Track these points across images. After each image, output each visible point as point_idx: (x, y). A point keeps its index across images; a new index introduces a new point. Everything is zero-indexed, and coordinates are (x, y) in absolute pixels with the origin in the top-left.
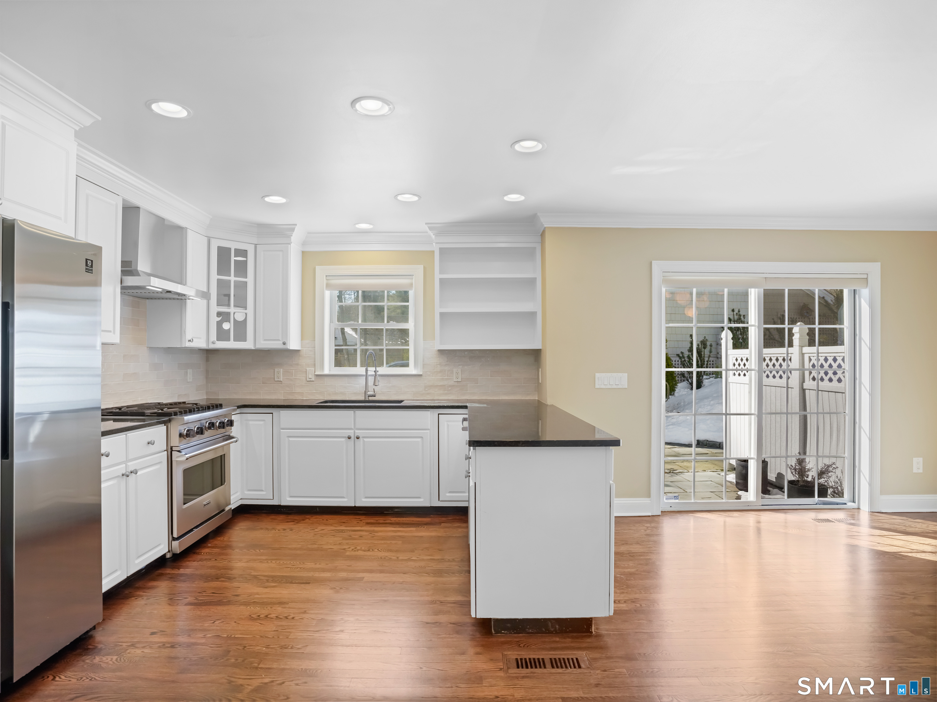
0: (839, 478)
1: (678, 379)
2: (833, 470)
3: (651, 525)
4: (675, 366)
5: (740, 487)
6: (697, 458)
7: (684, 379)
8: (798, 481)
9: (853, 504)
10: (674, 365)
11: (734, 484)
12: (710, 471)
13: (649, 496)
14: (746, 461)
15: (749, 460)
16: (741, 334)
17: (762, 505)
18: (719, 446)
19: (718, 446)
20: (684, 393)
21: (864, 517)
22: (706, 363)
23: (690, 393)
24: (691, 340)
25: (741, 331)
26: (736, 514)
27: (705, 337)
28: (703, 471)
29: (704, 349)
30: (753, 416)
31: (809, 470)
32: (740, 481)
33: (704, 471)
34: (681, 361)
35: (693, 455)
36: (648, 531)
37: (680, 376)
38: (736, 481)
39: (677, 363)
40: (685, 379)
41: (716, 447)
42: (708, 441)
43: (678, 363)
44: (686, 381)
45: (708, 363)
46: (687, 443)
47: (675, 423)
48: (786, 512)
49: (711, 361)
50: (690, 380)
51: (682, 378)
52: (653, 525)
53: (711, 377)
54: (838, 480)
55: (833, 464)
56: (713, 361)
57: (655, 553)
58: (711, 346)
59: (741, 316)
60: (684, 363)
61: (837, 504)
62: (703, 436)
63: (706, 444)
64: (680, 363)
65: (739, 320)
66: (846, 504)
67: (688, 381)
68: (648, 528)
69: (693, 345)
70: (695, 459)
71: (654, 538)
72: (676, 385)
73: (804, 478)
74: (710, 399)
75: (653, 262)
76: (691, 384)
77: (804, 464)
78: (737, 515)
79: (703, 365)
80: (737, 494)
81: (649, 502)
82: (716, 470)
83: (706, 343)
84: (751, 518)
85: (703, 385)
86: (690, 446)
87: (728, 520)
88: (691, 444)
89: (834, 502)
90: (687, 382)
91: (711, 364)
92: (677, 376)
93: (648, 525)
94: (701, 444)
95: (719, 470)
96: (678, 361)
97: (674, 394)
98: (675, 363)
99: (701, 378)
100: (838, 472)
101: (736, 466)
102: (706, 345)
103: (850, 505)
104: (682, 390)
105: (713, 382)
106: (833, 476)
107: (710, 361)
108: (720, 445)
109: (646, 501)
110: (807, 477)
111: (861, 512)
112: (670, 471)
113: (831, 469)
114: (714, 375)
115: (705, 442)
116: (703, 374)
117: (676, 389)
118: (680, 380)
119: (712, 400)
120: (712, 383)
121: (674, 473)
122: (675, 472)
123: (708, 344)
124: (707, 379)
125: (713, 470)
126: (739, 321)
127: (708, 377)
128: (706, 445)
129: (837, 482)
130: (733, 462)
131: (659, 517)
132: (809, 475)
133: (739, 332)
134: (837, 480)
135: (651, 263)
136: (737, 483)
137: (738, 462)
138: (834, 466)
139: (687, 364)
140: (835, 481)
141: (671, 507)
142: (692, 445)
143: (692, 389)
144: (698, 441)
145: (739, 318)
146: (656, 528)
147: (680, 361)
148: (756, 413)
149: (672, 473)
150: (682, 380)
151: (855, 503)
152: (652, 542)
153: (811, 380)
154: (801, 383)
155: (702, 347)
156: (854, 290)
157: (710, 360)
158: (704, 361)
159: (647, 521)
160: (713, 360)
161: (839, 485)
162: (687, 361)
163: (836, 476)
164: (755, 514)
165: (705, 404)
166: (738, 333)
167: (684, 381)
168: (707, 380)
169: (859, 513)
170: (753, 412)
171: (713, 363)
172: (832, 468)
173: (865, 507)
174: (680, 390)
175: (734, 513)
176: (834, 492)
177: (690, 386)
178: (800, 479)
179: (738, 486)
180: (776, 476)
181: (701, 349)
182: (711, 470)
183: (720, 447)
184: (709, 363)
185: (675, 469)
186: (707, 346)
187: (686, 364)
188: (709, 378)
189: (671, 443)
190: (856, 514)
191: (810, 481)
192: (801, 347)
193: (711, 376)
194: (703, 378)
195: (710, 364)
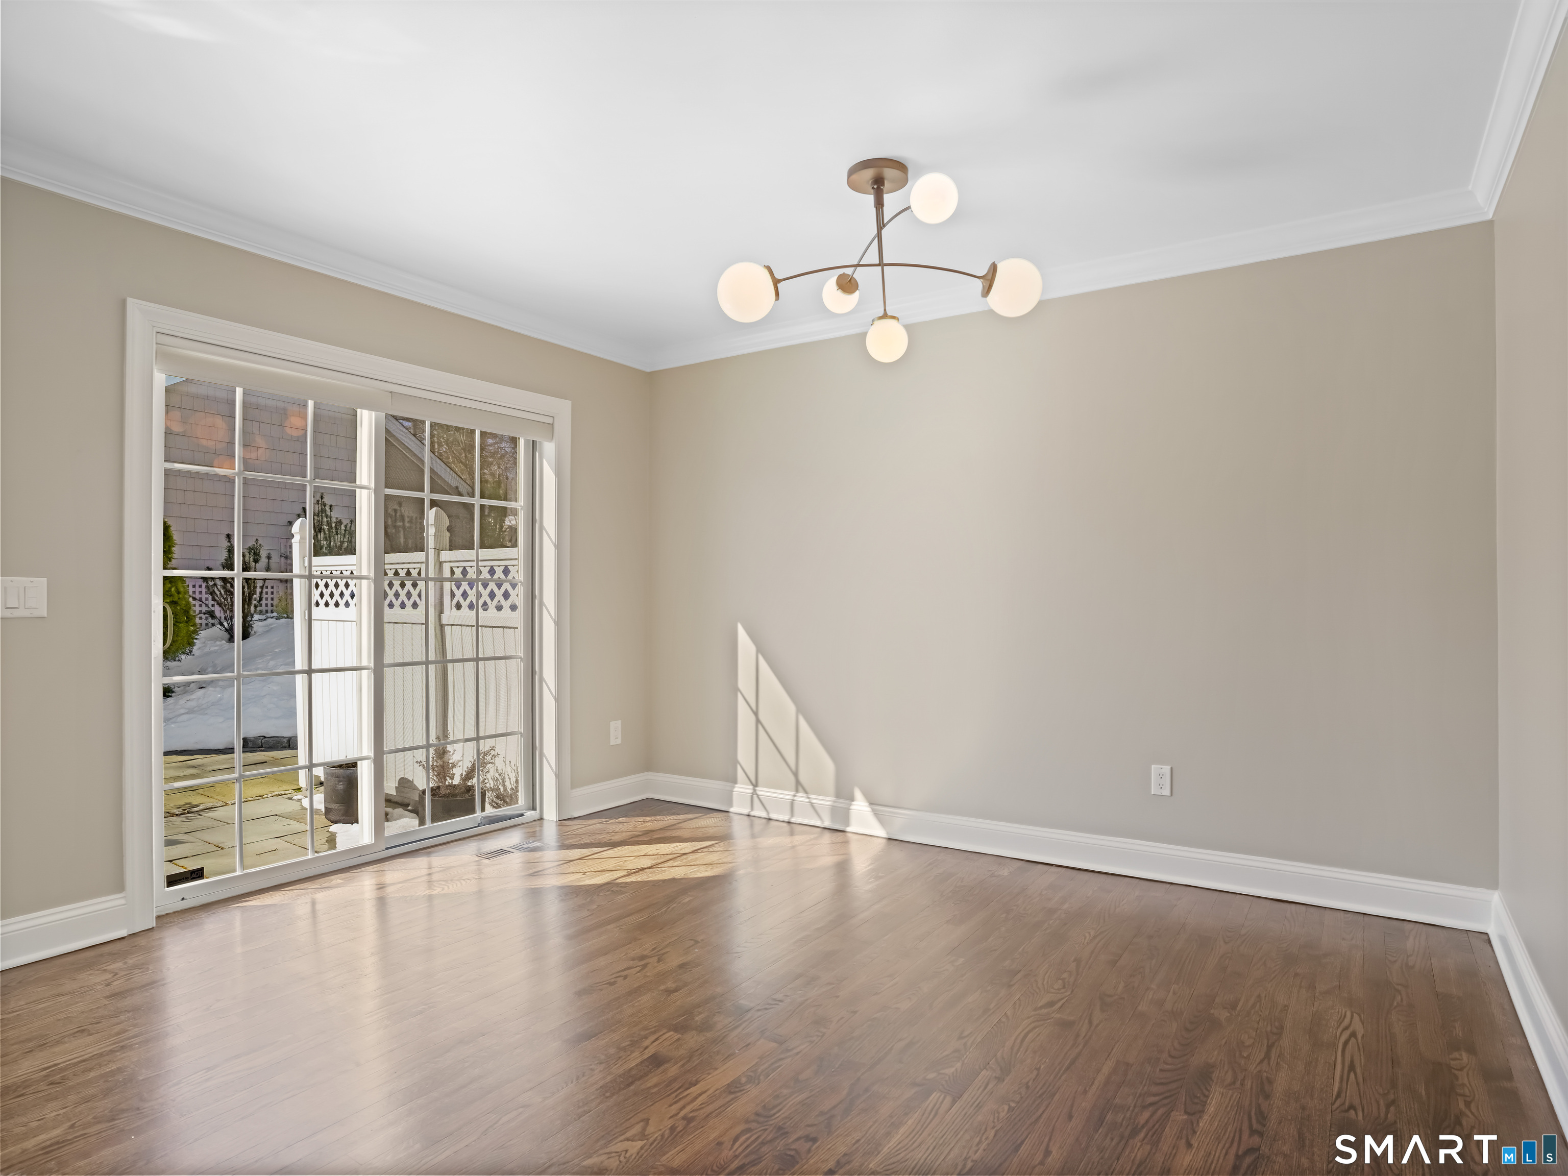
0: (500, 771)
1: (200, 621)
2: (492, 759)
3: (126, 963)
4: (194, 596)
5: (333, 818)
6: (246, 773)
7: (213, 621)
8: (438, 787)
9: (533, 812)
10: (191, 593)
11: (321, 813)
12: (272, 794)
13: (119, 886)
14: (353, 765)
15: (358, 762)
16: (326, 539)
17: (387, 849)
18: (287, 745)
19: (284, 744)
20: (212, 649)
21: (550, 832)
22: (258, 590)
23: (226, 648)
24: (229, 544)
25: (325, 534)
26: (336, 880)
27: (257, 540)
28: (257, 798)
29: (256, 563)
30: (365, 673)
31: (454, 766)
32: (334, 806)
33: (260, 798)
34: (207, 587)
35: (236, 769)
36: (115, 983)
37: (204, 616)
38: (325, 808)
39: (198, 589)
40: (216, 621)
41: (282, 748)
42: (265, 737)
43: (200, 589)
44: (218, 626)
45: (262, 590)
46: (221, 747)
47: (195, 709)
48: (429, 853)
49: (269, 587)
50: (226, 624)
51: (210, 619)
52: (131, 961)
53: (268, 618)
54: (500, 775)
55: (492, 750)
56: (272, 588)
57: (136, 1044)
58: (269, 557)
59: (325, 506)
60: (214, 591)
61: (510, 819)
62: (254, 730)
63: (261, 744)
64: (204, 590)
65: (322, 513)
66: (522, 815)
67: (221, 624)
68: (116, 974)
69: (233, 554)
70: (241, 776)
71: (136, 999)
72: (196, 632)
73: (447, 782)
74: (269, 658)
75: (130, 302)
76: (230, 631)
77: (446, 758)
78: (339, 881)
79: (253, 594)
80: (328, 831)
81: (123, 901)
82: (283, 792)
83: (259, 552)
84: (366, 882)
85: (252, 632)
86: (229, 750)
87: (320, 896)
88: (230, 746)
89: (506, 816)
90: (221, 627)
91: (269, 593)
92: (199, 616)
93: (119, 965)
94: (250, 745)
95: (290, 792)
96: (200, 586)
97: (191, 652)
98: (194, 589)
99: (249, 619)
100: (499, 761)
101: (325, 778)
102: (259, 555)
103: (530, 815)
104: (209, 642)
105: (274, 626)
106: (492, 771)
107: (267, 587)
108: (289, 743)
109: (113, 901)
110: (452, 779)
111: (545, 824)
112: (184, 810)
113: (488, 758)
114: (275, 614)
115: (260, 741)
116: (252, 612)
117: (195, 641)
118: (204, 625)
119: (271, 660)
120: (272, 628)
121: (193, 812)
122: (196, 809)
123: (263, 554)
124: (261, 620)
125: (277, 793)
126: (322, 516)
127: (263, 617)
128: (262, 747)
129: (497, 779)
130: (319, 772)
131: (151, 934)
132: (455, 774)
133: (322, 535)
134: (497, 775)
135: (123, 304)
136: (328, 811)
137: (328, 771)
138: (493, 753)
139: (220, 592)
140: (494, 778)
141: (183, 899)
142: (233, 749)
143: (231, 639)
144: (245, 740)
145: (322, 509)
146: (140, 967)
147: (204, 585)
148: (372, 665)
149: (188, 813)
150: (210, 625)
151: (536, 810)
152: (128, 1012)
153: (454, 609)
154: (437, 616)
155: (251, 559)
156: (533, 441)
157: (266, 585)
158: (255, 587)
159: (115, 954)
160: (272, 585)
161: (500, 784)
162: (219, 587)
163: (495, 768)
164: (374, 870)
165: (259, 666)
166: (319, 536)
167: (213, 625)
168: (260, 623)
169: (541, 826)
170: (365, 663)
171: (272, 590)
172: (491, 756)
173: (551, 814)
174: (204, 643)
175: (333, 877)
176: (498, 797)
177: (227, 636)
178: (440, 784)
179: (329, 817)
180: (397, 786)
181: (249, 564)
182: (275, 793)
183: (289, 746)
184: (265, 590)
185: (195, 802)
186: (260, 557)
187: (218, 593)
188: (266, 619)
189: (184, 751)
190: (538, 829)
191: (458, 785)
192: (438, 551)
193: (269, 615)
194: (253, 619)
195: (267, 593)
